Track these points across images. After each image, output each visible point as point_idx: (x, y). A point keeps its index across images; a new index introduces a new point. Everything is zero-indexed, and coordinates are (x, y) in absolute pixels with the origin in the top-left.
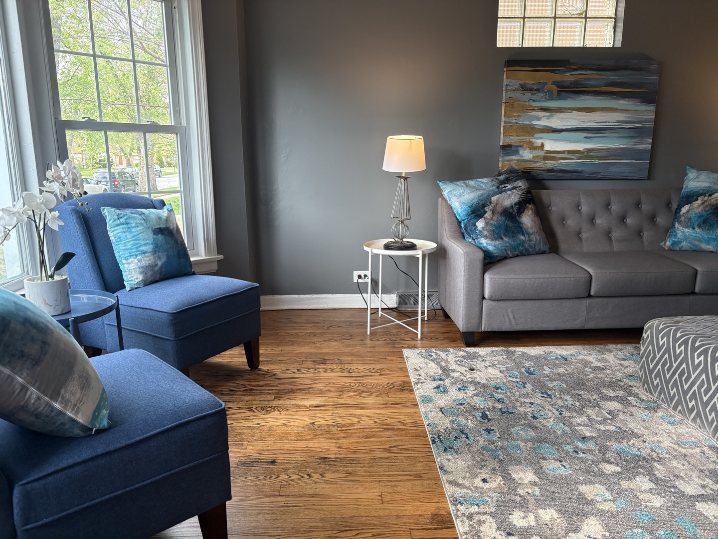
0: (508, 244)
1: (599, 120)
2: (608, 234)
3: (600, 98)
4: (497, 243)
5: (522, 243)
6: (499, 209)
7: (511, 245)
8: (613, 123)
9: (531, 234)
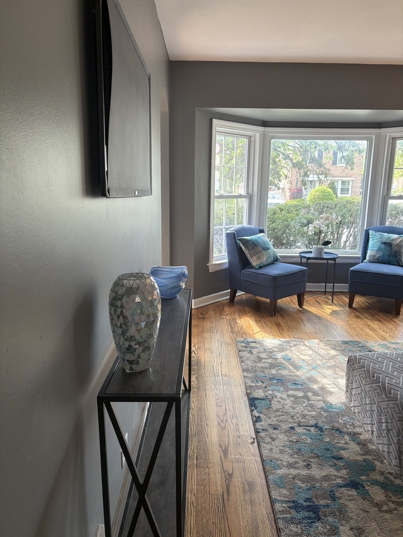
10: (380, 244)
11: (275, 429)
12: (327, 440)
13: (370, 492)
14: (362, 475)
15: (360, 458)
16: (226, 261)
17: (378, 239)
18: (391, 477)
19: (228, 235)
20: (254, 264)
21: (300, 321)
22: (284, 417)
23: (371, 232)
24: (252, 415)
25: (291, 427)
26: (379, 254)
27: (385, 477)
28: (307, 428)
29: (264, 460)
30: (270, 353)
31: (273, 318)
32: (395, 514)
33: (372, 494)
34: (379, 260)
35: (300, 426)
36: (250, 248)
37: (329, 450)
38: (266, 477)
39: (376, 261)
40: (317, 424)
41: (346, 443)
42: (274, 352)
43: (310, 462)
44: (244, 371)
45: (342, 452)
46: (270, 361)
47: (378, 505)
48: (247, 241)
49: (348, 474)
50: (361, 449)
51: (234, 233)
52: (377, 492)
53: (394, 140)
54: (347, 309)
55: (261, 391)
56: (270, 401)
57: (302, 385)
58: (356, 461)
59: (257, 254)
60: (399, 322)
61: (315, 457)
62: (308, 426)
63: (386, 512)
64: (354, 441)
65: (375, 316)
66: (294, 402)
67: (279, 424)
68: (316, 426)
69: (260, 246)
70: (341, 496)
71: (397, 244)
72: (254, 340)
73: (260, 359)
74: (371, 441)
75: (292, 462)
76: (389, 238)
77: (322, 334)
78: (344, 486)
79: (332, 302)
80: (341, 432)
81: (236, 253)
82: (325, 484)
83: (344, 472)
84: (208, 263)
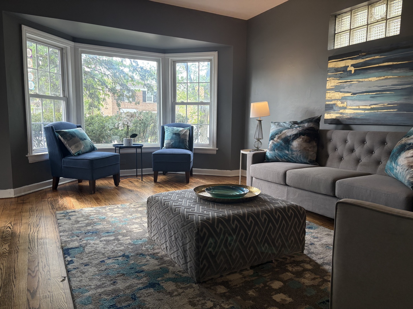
0: (277, 154)
1: (379, 85)
2: (358, 161)
3: (380, 70)
4: (271, 152)
5: (287, 155)
6: (283, 136)
7: (279, 155)
8: (389, 86)
9: (294, 151)
10: (172, 135)
11: (86, 265)
12: (133, 262)
13: (164, 287)
14: (158, 278)
15: (157, 268)
16: (47, 153)
17: (171, 131)
18: (181, 274)
19: (47, 129)
20: (73, 152)
21: (116, 194)
22: (96, 256)
23: (165, 127)
24: (65, 261)
25: (101, 261)
26: (172, 141)
27: (176, 275)
28: (115, 259)
29: (72, 290)
30: (87, 217)
31: (93, 195)
32: (182, 295)
33: (166, 287)
34: (172, 146)
35: (109, 258)
36: (69, 138)
37: (133, 268)
38: (74, 301)
39: (171, 147)
40: (125, 254)
41: (147, 261)
42: (90, 216)
43: (116, 280)
44: (60, 232)
45: (144, 267)
46: (87, 221)
47: (171, 294)
48: (66, 133)
49: (147, 279)
50: (159, 262)
51: (52, 127)
52: (169, 285)
53: (174, 62)
54: (153, 183)
55: (76, 242)
56: (84, 247)
57: (114, 232)
58: (155, 270)
59: (74, 144)
60: (188, 187)
61: (121, 276)
62: (117, 257)
63: (176, 295)
64: (153, 258)
65: (172, 185)
66: (105, 245)
67: (91, 261)
68: (123, 256)
69: (78, 137)
70: (141, 296)
71: (183, 134)
72: (73, 211)
73: (77, 222)
74: (166, 255)
75: (99, 284)
76: (178, 130)
77: (133, 200)
78: (144, 288)
79: (142, 180)
80: (143, 255)
81: (56, 144)
82: (128, 291)
83: (145, 279)
84: (27, 155)
